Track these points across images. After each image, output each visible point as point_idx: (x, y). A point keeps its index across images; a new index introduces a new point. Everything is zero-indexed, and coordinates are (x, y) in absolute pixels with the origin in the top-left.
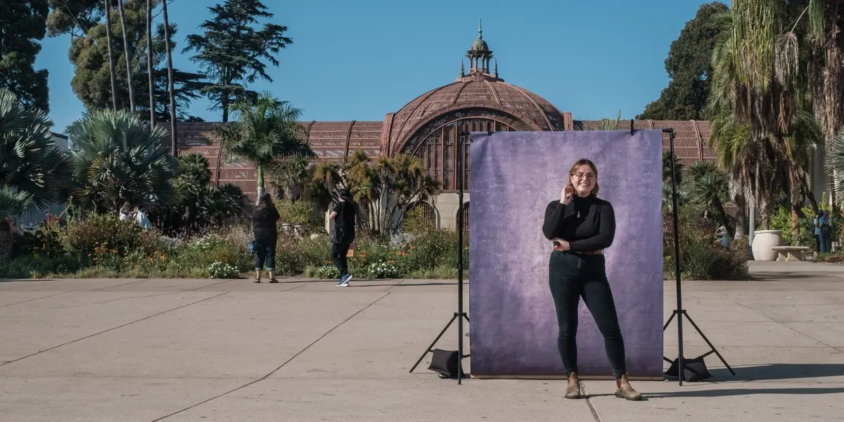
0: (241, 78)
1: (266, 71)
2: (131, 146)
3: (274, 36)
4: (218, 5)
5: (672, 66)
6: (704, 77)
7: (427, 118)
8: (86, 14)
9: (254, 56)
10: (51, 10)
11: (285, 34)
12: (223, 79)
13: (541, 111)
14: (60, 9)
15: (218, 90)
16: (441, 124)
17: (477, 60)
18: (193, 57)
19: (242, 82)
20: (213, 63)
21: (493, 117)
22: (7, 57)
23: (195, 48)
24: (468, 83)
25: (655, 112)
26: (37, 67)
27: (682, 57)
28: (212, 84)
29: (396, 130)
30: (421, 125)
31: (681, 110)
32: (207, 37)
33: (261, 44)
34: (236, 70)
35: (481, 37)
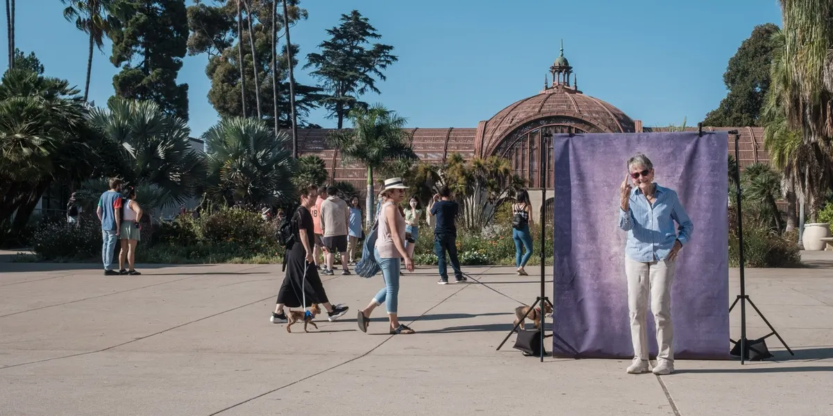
0: (353, 90)
1: (375, 85)
2: (257, 149)
3: (382, 54)
4: (335, 28)
5: (730, 79)
6: (758, 89)
7: (515, 125)
8: (220, 35)
9: (365, 71)
10: (191, 33)
11: (391, 53)
12: (337, 91)
13: (615, 119)
14: (199, 32)
15: (331, 100)
16: (527, 130)
17: (559, 74)
18: (313, 73)
19: (354, 94)
20: (330, 78)
21: (572, 124)
22: (154, 74)
23: (314, 65)
24: (551, 94)
25: (715, 120)
26: (179, 81)
27: (739, 71)
28: (330, 96)
29: (488, 136)
30: (509, 132)
31: (738, 118)
32: (324, 56)
33: (371, 61)
34: (349, 84)
35: (562, 55)
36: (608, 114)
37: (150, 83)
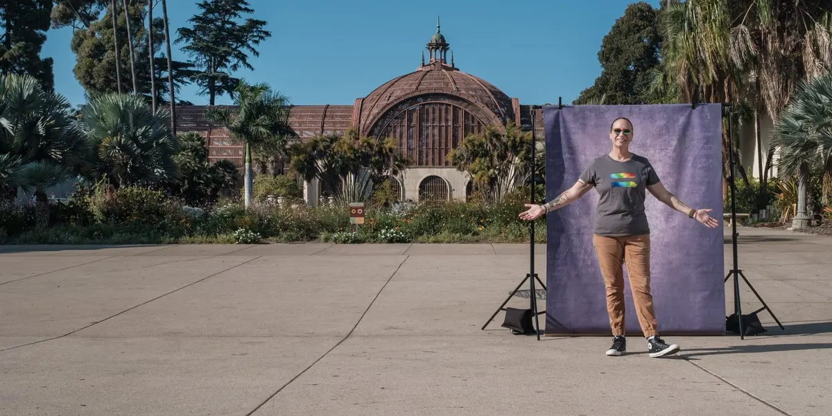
0: (226, 67)
1: (248, 61)
2: (137, 126)
3: (255, 30)
4: (206, 2)
5: (604, 57)
6: (631, 68)
7: (392, 102)
8: (86, 8)
9: (237, 47)
10: (55, 5)
11: (264, 28)
12: (209, 67)
13: (492, 97)
14: (64, 4)
15: (206, 77)
16: (405, 107)
17: (436, 51)
18: (184, 48)
19: (226, 71)
20: (201, 53)
21: (447, 101)
22: (16, 47)
23: (184, 39)
24: (428, 72)
26: (42, 55)
27: (613, 50)
28: (201, 72)
29: (365, 113)
30: (387, 109)
31: (612, 96)
32: (195, 30)
33: (243, 36)
34: (222, 60)
35: (439, 32)
36: (485, 91)
37: (12, 57)
